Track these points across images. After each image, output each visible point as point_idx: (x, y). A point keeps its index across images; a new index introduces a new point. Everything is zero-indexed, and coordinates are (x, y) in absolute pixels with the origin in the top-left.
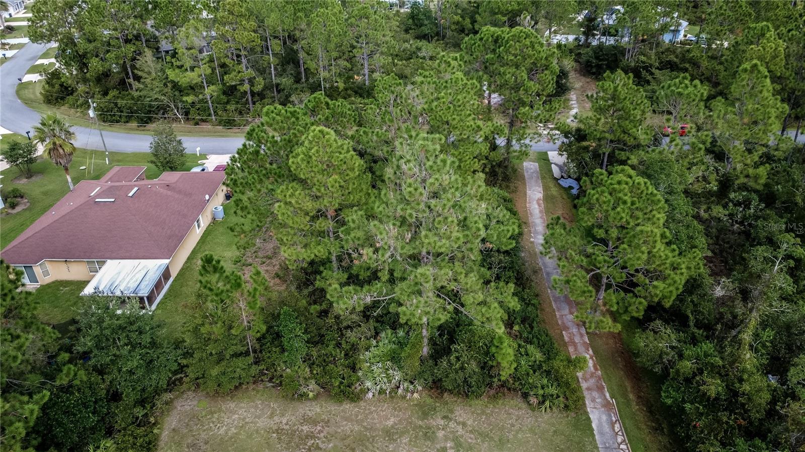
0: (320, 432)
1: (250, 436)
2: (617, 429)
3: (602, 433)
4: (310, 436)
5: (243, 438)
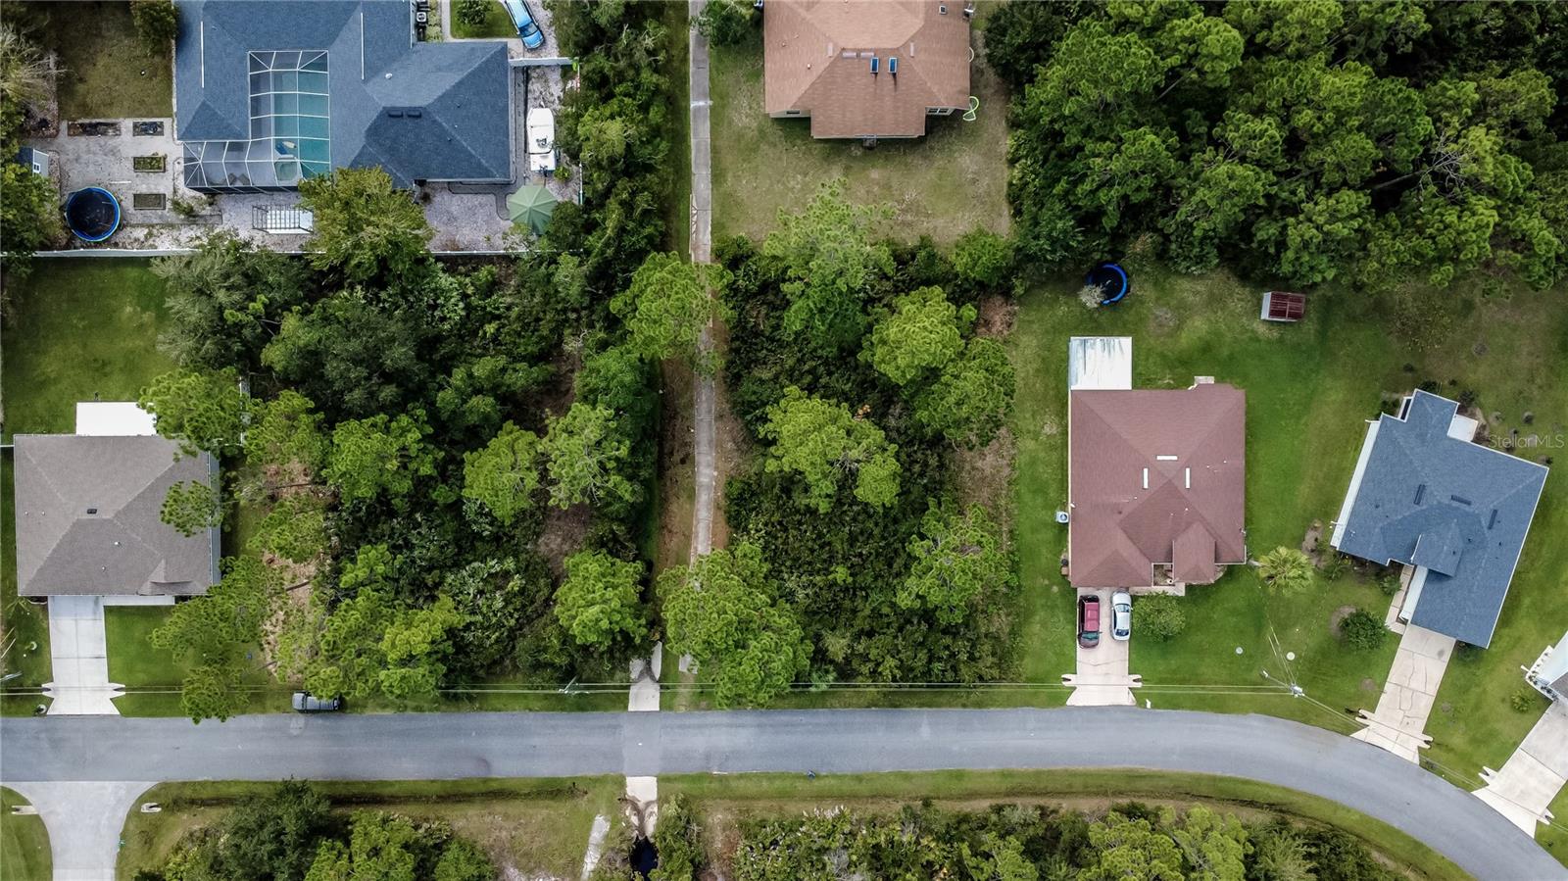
1: (947, 211)
2: (694, 226)
3: (706, 222)
4: (904, 211)
5: (951, 210)
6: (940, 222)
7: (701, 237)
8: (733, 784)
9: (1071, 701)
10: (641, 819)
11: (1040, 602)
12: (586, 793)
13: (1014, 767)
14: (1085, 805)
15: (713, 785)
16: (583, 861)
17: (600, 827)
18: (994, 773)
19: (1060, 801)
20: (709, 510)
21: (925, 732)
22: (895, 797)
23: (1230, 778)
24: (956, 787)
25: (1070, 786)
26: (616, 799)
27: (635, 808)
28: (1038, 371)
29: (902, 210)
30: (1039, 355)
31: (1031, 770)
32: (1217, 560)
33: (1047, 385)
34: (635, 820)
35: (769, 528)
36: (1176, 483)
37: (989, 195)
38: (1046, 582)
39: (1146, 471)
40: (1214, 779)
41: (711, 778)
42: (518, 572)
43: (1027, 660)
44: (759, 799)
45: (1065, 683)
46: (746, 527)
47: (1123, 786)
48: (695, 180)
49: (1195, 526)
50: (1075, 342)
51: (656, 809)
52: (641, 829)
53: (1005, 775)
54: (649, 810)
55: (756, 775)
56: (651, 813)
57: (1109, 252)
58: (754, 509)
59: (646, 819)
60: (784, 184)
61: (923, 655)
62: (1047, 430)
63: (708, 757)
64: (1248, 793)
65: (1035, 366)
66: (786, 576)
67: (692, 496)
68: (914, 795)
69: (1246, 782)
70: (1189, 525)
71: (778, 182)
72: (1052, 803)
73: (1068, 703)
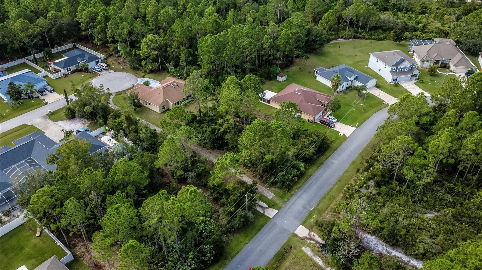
8: (319, 208)
10: (314, 240)
12: (291, 247)
15: (316, 212)
16: (316, 263)
17: (307, 250)
21: (335, 162)
24: (358, 164)
26: (300, 241)
27: (308, 239)
34: (312, 242)
36: (303, 90)
38: (311, 126)
39: (296, 92)
41: (313, 211)
45: (342, 135)
51: (313, 233)
52: (318, 242)
54: (312, 235)
55: (320, 201)
56: (314, 235)
63: (305, 208)
70: (315, 95)
73: (347, 136)
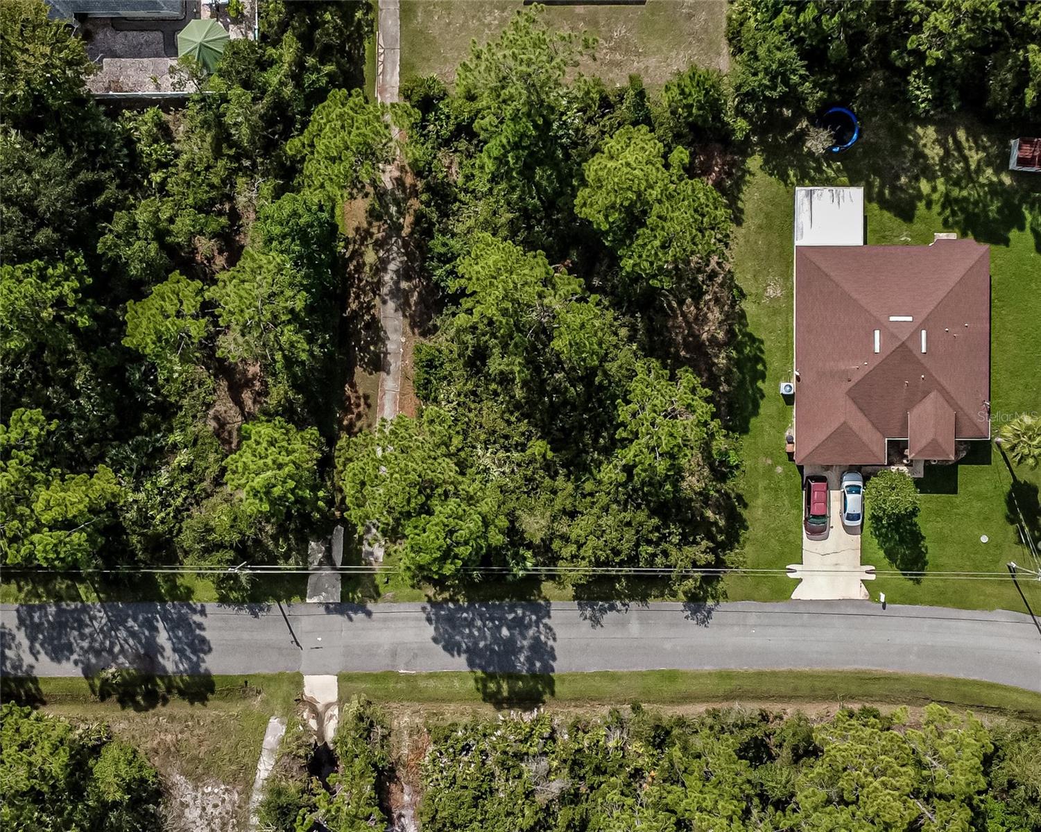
0: (606, 54)
1: (660, 50)
2: (381, 67)
3: (394, 62)
5: (664, 49)
6: (652, 61)
7: (388, 77)
8: (422, 684)
9: (795, 595)
10: (321, 722)
11: (762, 484)
12: (259, 692)
13: (733, 666)
14: (812, 711)
15: (399, 686)
16: (255, 768)
17: (275, 730)
18: (710, 674)
19: (784, 706)
20: (395, 380)
21: (634, 628)
22: (599, 699)
23: (974, 680)
24: (668, 689)
25: (795, 689)
26: (292, 700)
27: (314, 710)
28: (760, 227)
29: (611, 49)
30: (761, 209)
31: (751, 670)
32: (957, 433)
33: (770, 243)
34: (313, 724)
35: (462, 399)
36: (910, 345)
37: (706, 31)
38: (770, 462)
39: (877, 333)
40: (956, 682)
41: (397, 677)
42: (186, 447)
43: (748, 549)
44: (450, 701)
45: (791, 575)
46: (436, 398)
47: (854, 689)
48: (382, 15)
49: (932, 395)
50: (801, 192)
51: (336, 712)
52: (321, 733)
53: (725, 676)
54: (329, 713)
55: (446, 674)
56: (331, 717)
57: (838, 92)
58: (445, 378)
59: (326, 723)
60: (479, 20)
61: (630, 534)
62: (770, 291)
63: (394, 654)
64: (995, 698)
65: (757, 221)
66: (480, 452)
67: (378, 364)
68: (622, 698)
69: (992, 686)
70: (926, 394)
71: (473, 17)
72: (774, 708)
73: (793, 597)
